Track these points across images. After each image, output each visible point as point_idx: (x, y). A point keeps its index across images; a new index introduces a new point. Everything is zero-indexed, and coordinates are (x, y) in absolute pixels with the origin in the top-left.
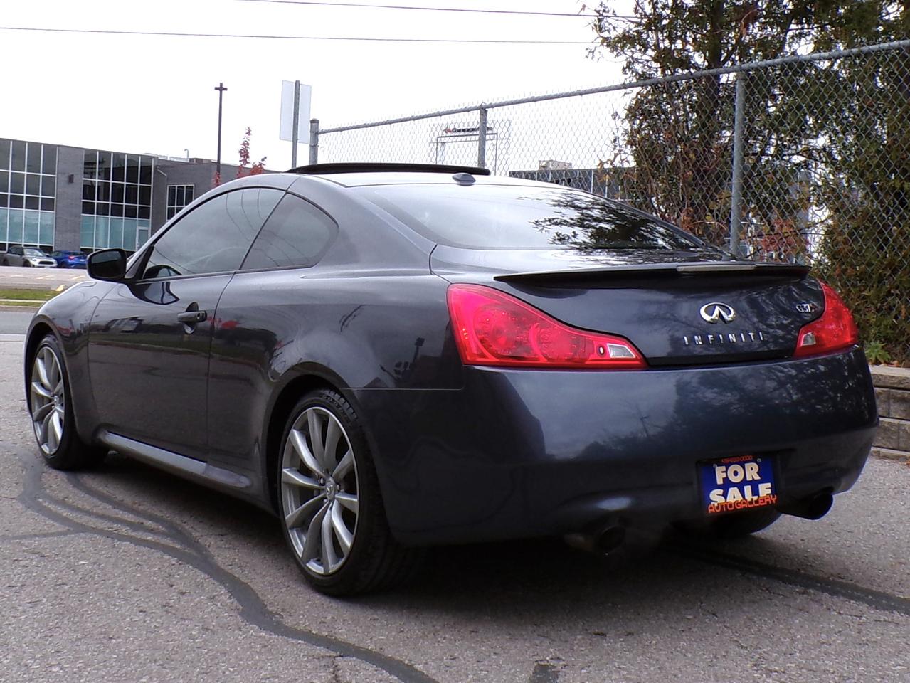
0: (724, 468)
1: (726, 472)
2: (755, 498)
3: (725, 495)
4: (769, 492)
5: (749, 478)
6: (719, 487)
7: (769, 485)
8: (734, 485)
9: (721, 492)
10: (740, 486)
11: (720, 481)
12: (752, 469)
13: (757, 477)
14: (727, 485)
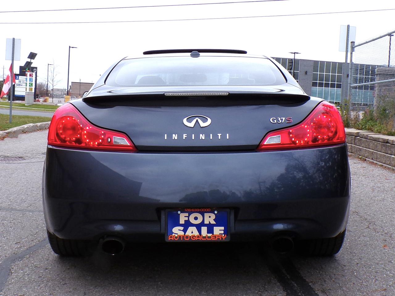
0: (187, 214)
1: (188, 217)
2: (210, 235)
3: (185, 231)
4: (222, 232)
5: (206, 222)
6: (181, 225)
7: (223, 228)
8: (193, 225)
9: (182, 228)
10: (199, 227)
11: (182, 221)
12: (210, 217)
13: (213, 222)
14: (187, 225)
